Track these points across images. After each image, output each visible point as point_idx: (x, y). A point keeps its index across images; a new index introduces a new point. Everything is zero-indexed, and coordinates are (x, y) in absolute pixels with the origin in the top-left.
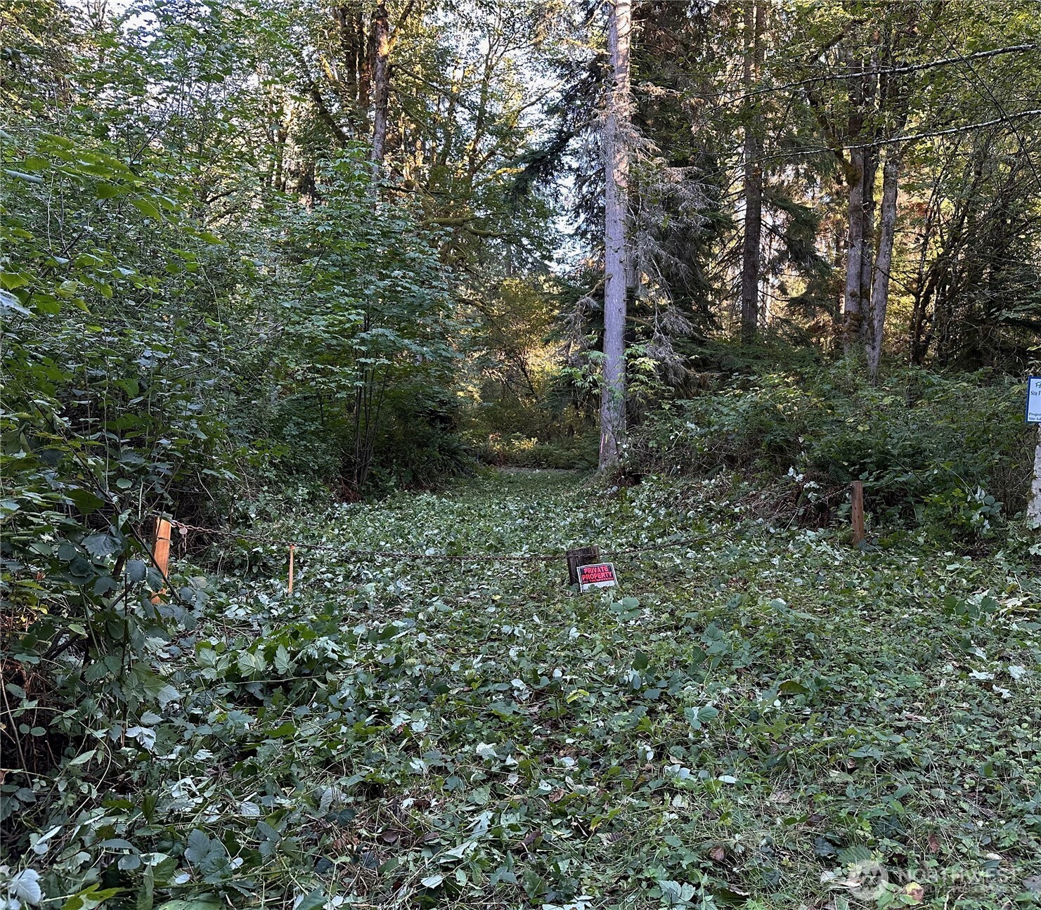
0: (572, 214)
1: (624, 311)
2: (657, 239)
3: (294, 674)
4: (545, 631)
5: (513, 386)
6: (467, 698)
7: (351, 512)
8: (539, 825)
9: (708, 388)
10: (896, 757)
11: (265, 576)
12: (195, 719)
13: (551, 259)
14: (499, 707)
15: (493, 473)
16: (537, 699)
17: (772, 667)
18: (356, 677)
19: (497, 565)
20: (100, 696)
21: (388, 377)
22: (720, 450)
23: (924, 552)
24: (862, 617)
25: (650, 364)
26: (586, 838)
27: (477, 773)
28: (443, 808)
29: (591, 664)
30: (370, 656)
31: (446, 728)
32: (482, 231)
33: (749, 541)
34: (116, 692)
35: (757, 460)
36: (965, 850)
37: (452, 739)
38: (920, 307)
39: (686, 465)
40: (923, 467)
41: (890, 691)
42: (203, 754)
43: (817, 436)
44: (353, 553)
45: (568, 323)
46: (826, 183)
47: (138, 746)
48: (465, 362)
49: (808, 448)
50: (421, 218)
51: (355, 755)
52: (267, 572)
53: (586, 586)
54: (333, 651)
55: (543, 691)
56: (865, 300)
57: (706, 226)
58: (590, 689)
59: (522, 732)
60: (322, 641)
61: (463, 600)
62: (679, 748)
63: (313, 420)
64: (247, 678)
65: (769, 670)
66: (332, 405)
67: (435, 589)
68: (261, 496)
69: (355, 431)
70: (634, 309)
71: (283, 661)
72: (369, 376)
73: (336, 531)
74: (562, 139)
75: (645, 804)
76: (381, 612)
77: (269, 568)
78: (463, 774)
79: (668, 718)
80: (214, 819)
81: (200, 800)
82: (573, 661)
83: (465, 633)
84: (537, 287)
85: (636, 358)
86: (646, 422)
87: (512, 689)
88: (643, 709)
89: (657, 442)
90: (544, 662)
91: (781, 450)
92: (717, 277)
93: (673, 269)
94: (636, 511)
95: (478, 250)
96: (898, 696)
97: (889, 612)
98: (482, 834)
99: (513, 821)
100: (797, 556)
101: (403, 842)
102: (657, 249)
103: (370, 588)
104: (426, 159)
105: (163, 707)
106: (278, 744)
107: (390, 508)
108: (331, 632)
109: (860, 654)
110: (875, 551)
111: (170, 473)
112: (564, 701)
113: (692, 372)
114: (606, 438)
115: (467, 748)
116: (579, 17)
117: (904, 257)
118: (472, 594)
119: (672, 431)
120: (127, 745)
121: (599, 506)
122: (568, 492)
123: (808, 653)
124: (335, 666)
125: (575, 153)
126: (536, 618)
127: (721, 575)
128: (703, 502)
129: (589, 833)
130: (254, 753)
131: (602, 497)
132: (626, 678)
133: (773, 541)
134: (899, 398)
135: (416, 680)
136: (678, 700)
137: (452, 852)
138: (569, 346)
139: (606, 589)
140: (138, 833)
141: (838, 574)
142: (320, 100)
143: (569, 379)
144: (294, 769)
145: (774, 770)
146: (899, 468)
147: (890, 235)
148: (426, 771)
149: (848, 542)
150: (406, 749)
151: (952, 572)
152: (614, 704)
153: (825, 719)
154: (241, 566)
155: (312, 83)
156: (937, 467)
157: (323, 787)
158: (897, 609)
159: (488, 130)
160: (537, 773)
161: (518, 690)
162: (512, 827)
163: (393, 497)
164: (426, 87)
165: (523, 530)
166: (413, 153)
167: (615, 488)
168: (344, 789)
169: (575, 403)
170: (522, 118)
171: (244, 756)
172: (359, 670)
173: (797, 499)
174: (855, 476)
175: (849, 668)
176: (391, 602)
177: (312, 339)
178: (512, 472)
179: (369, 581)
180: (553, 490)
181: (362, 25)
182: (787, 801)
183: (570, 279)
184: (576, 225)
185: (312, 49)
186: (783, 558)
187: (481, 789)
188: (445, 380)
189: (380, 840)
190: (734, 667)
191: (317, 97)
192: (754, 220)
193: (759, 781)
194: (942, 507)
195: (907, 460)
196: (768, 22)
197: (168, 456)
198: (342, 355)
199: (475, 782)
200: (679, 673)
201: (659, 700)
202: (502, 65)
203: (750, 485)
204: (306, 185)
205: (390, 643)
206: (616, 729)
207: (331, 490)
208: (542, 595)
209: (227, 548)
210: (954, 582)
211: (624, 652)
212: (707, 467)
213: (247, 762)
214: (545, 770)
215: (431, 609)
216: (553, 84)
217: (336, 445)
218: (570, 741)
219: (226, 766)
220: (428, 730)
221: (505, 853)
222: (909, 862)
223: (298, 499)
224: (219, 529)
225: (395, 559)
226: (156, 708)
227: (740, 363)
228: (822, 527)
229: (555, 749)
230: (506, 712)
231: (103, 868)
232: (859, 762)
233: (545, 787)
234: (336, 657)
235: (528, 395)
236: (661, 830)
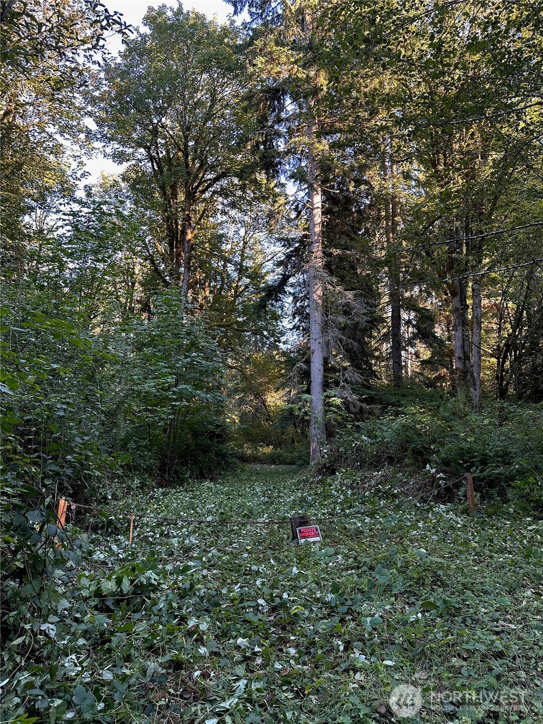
0: (291, 318)
1: (322, 370)
2: (340, 330)
3: (133, 594)
4: (277, 569)
5: (259, 415)
6: (232, 610)
7: (164, 494)
8: (274, 690)
9: (374, 415)
10: (494, 650)
11: (115, 534)
12: (76, 620)
13: (280, 342)
14: (250, 616)
15: (246, 468)
16: (273, 612)
17: (417, 592)
18: (167, 596)
19: (249, 527)
20: (29, 604)
21: (187, 412)
22: (383, 453)
23: (514, 518)
24: (474, 560)
25: (338, 401)
26: (303, 698)
27: (238, 656)
28: (217, 677)
29: (305, 590)
30: (175, 583)
31: (219, 628)
32: (240, 328)
33: (404, 512)
34: (37, 602)
35: (407, 460)
36: (536, 710)
37: (223, 635)
38: (501, 365)
39: (363, 462)
40: (510, 464)
41: (491, 608)
42: (81, 642)
43: (443, 445)
44: (165, 520)
45: (290, 378)
46: (438, 295)
47: (47, 635)
48: (231, 403)
49: (438, 452)
50: (207, 323)
51: (167, 643)
52: (116, 531)
53: (303, 541)
54: (155, 580)
55: (276, 606)
56: (467, 361)
57: (368, 322)
58: (304, 606)
59: (264, 632)
60: (149, 573)
61: (229, 549)
62: (359, 643)
63: (144, 439)
64: (105, 596)
65: (415, 595)
66: (155, 429)
67: (212, 542)
68: (113, 485)
69: (168, 444)
70: (328, 369)
71: (126, 586)
72: (177, 413)
73: (155, 506)
74: (285, 279)
75: (338, 678)
76: (181, 556)
77: (117, 529)
78: (229, 657)
79: (352, 625)
80: (88, 680)
81: (80, 669)
82: (294, 588)
83: (230, 570)
84: (272, 357)
85: (330, 398)
86: (338, 436)
87: (258, 605)
88: (337, 619)
89: (345, 448)
90: (277, 588)
91: (420, 453)
92: (377, 349)
93: (350, 346)
94: (333, 492)
95: (239, 339)
96: (497, 611)
97: (491, 557)
98: (241, 693)
99: (259, 686)
100: (434, 521)
101: (194, 698)
102: (340, 336)
103: (175, 541)
104: (211, 292)
105: (59, 612)
106: (123, 636)
107: (186, 491)
108: (154, 568)
109: (472, 584)
110: (483, 517)
111: (71, 475)
112: (289, 613)
113: (364, 405)
114: (314, 446)
115: (231, 641)
116: (293, 215)
117: (490, 335)
118: (234, 545)
119: (353, 441)
120: (41, 634)
121: (311, 488)
122: (292, 479)
123: (439, 583)
124: (155, 589)
125: (292, 285)
126: (272, 561)
127: (385, 534)
128: (374, 486)
129: (304, 695)
130: (110, 641)
131: (312, 483)
132: (326, 599)
133: (419, 511)
134: (493, 420)
135: (202, 598)
136: (359, 613)
137: (223, 705)
138: (291, 391)
139: (314, 543)
140: (47, 687)
141: (459, 533)
142: (154, 264)
143: (291, 411)
144: (132, 651)
145: (417, 657)
146: (494, 464)
147: (479, 323)
148: (208, 655)
149: (465, 512)
150: (196, 640)
151: (531, 531)
152: (320, 615)
153: (449, 626)
154: (102, 528)
155: (150, 255)
156: (518, 463)
157: (149, 663)
158: (496, 555)
159: (245, 276)
160: (273, 658)
161: (262, 606)
162: (258, 690)
163: (188, 484)
164: (211, 255)
165: (264, 504)
166: (204, 289)
167: (320, 477)
168: (161, 664)
169: (295, 424)
170: (263, 268)
171: (104, 643)
172: (169, 591)
173: (433, 484)
174: (468, 470)
175: (464, 593)
176: (187, 550)
177: (146, 392)
178: (258, 467)
179: (174, 537)
180: (282, 479)
181: (177, 224)
182: (425, 677)
183: (291, 352)
184: (293, 324)
185: (150, 237)
186: (425, 522)
187: (240, 666)
188: (219, 413)
189: (181, 696)
190: (393, 592)
191: (153, 262)
192: (396, 318)
193: (408, 664)
194: (523, 489)
195: (499, 459)
196: (399, 211)
197: (70, 464)
198: (161, 401)
199: (236, 662)
200: (359, 596)
201: (347, 613)
202: (252, 240)
203: (403, 475)
204: (146, 307)
205: (187, 575)
206: (321, 631)
207: (153, 481)
208: (276, 547)
209: (94, 517)
210: (532, 537)
211: (325, 583)
212: (376, 464)
213: (106, 646)
214: (278, 656)
215: (210, 555)
216: (280, 249)
217: (157, 453)
218: (292, 638)
219: (94, 649)
220: (208, 629)
221: (254, 706)
222: (500, 716)
223: (134, 486)
224: (91, 506)
225: (189, 523)
226: (55, 613)
227: (393, 399)
228: (449, 502)
229: (284, 642)
230: (255, 620)
231: (27, 708)
232: (471, 653)
233: (278, 666)
234: (156, 583)
235: (267, 420)
236: (348, 693)
